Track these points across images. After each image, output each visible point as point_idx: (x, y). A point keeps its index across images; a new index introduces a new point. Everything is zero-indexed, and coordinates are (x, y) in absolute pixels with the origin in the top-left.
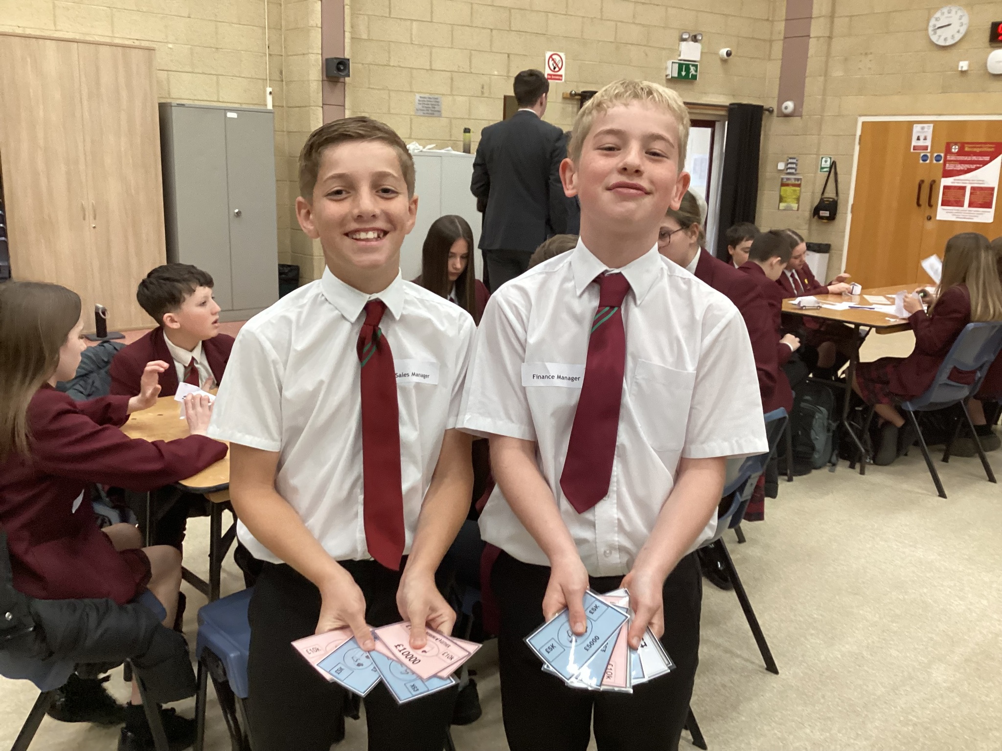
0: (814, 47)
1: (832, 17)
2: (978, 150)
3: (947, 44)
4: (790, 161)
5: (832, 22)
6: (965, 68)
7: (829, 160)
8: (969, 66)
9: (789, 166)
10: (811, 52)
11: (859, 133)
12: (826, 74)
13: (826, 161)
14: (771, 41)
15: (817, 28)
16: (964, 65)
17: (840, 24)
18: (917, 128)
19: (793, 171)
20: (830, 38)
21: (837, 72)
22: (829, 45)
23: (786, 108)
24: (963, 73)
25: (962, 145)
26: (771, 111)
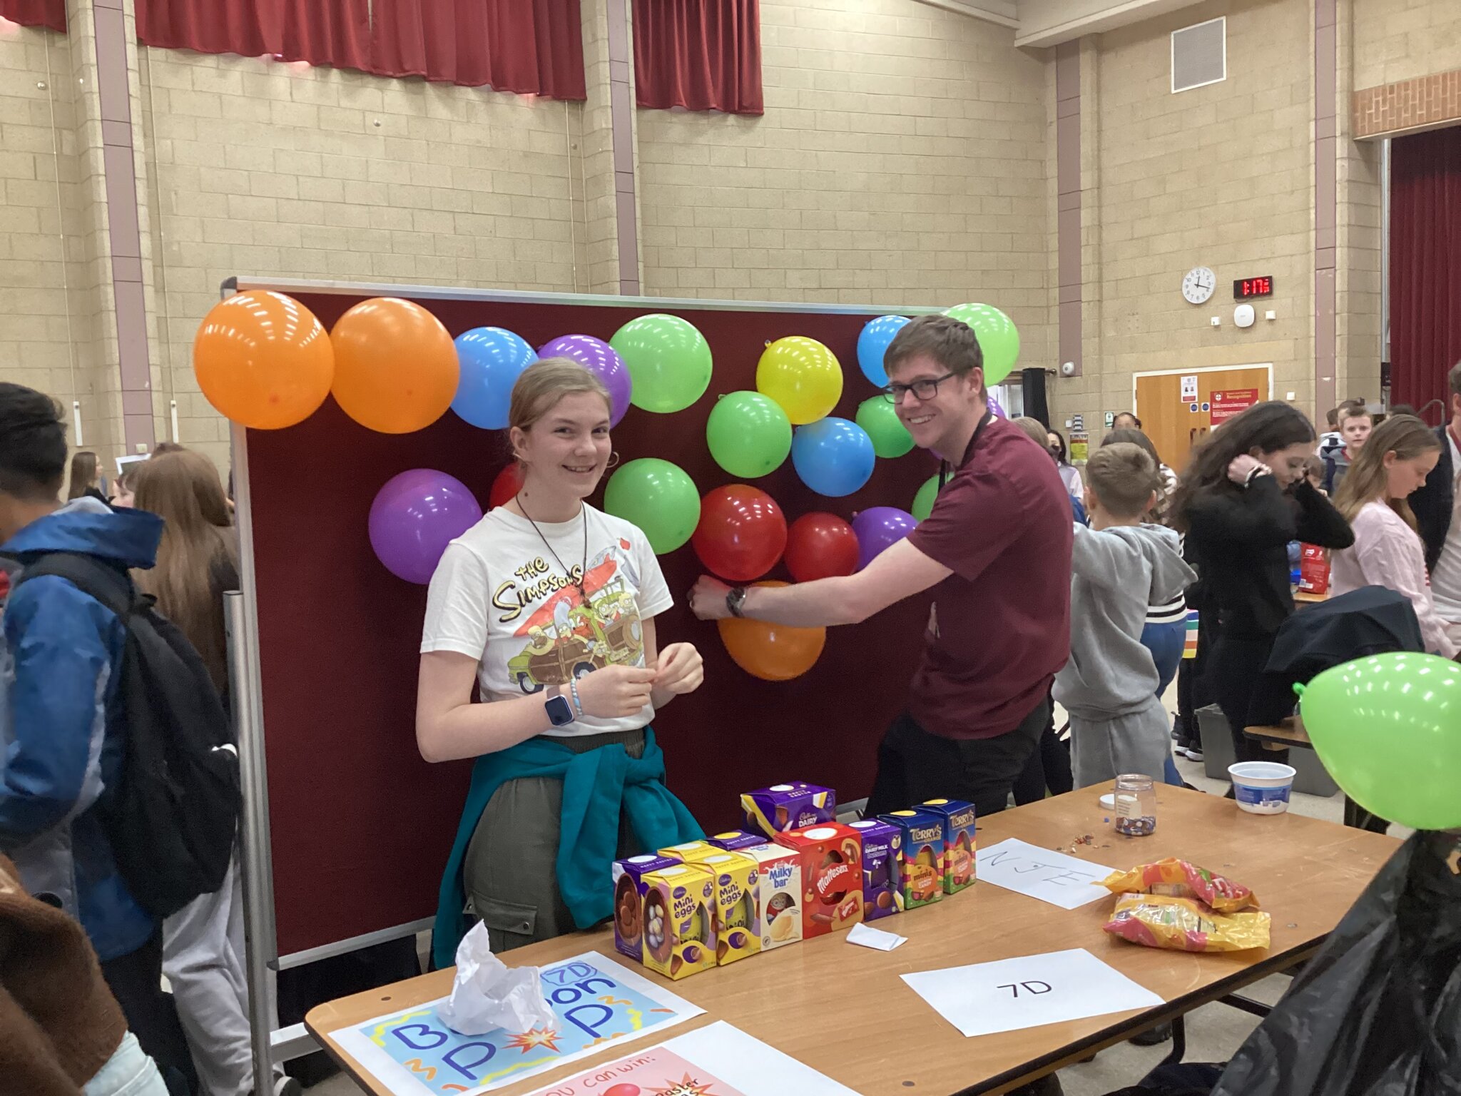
0: (1087, 312)
1: (1100, 281)
2: (1238, 397)
3: (1200, 302)
4: (1076, 418)
5: (1101, 288)
6: (1217, 323)
7: (1112, 415)
8: (1221, 321)
9: (1076, 423)
10: (1084, 316)
11: (1135, 388)
12: (1100, 334)
13: (1109, 417)
14: (1048, 307)
15: (1087, 293)
16: (1215, 321)
17: (1108, 288)
18: (1184, 380)
19: (1079, 428)
20: (1100, 301)
21: (1110, 333)
22: (1100, 308)
23: (1066, 369)
24: (1217, 327)
25: (1224, 394)
26: (1054, 373)
